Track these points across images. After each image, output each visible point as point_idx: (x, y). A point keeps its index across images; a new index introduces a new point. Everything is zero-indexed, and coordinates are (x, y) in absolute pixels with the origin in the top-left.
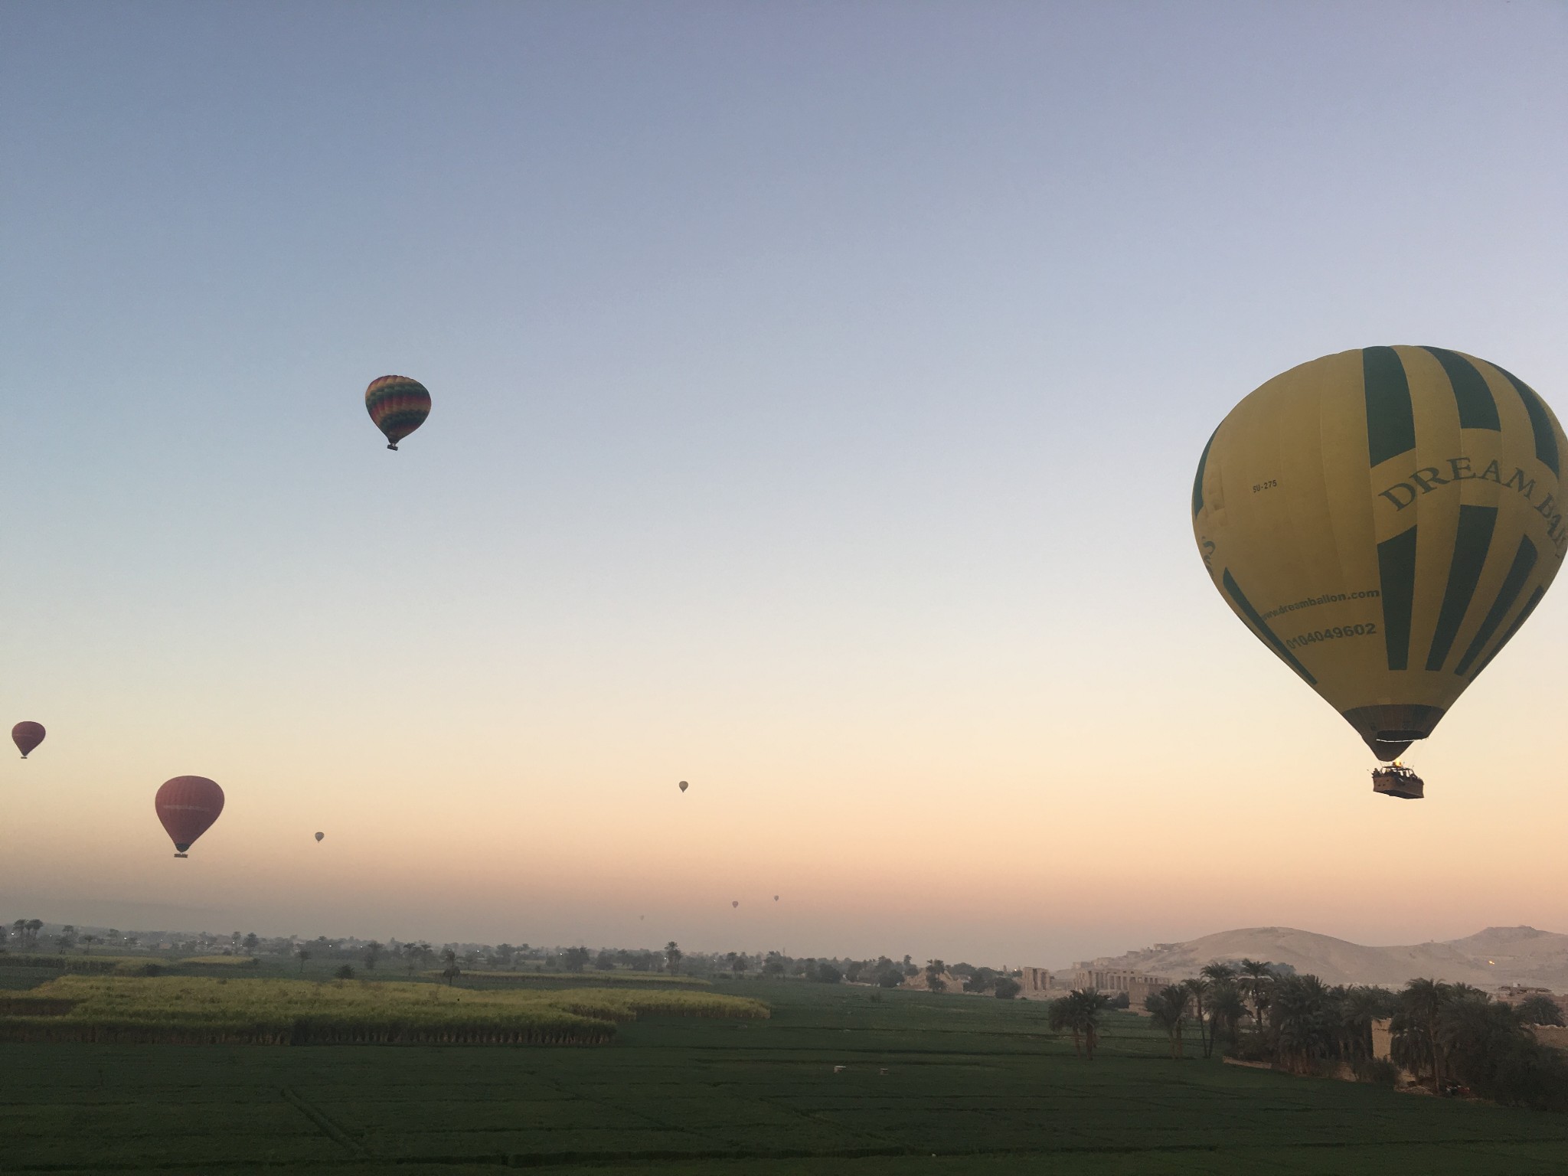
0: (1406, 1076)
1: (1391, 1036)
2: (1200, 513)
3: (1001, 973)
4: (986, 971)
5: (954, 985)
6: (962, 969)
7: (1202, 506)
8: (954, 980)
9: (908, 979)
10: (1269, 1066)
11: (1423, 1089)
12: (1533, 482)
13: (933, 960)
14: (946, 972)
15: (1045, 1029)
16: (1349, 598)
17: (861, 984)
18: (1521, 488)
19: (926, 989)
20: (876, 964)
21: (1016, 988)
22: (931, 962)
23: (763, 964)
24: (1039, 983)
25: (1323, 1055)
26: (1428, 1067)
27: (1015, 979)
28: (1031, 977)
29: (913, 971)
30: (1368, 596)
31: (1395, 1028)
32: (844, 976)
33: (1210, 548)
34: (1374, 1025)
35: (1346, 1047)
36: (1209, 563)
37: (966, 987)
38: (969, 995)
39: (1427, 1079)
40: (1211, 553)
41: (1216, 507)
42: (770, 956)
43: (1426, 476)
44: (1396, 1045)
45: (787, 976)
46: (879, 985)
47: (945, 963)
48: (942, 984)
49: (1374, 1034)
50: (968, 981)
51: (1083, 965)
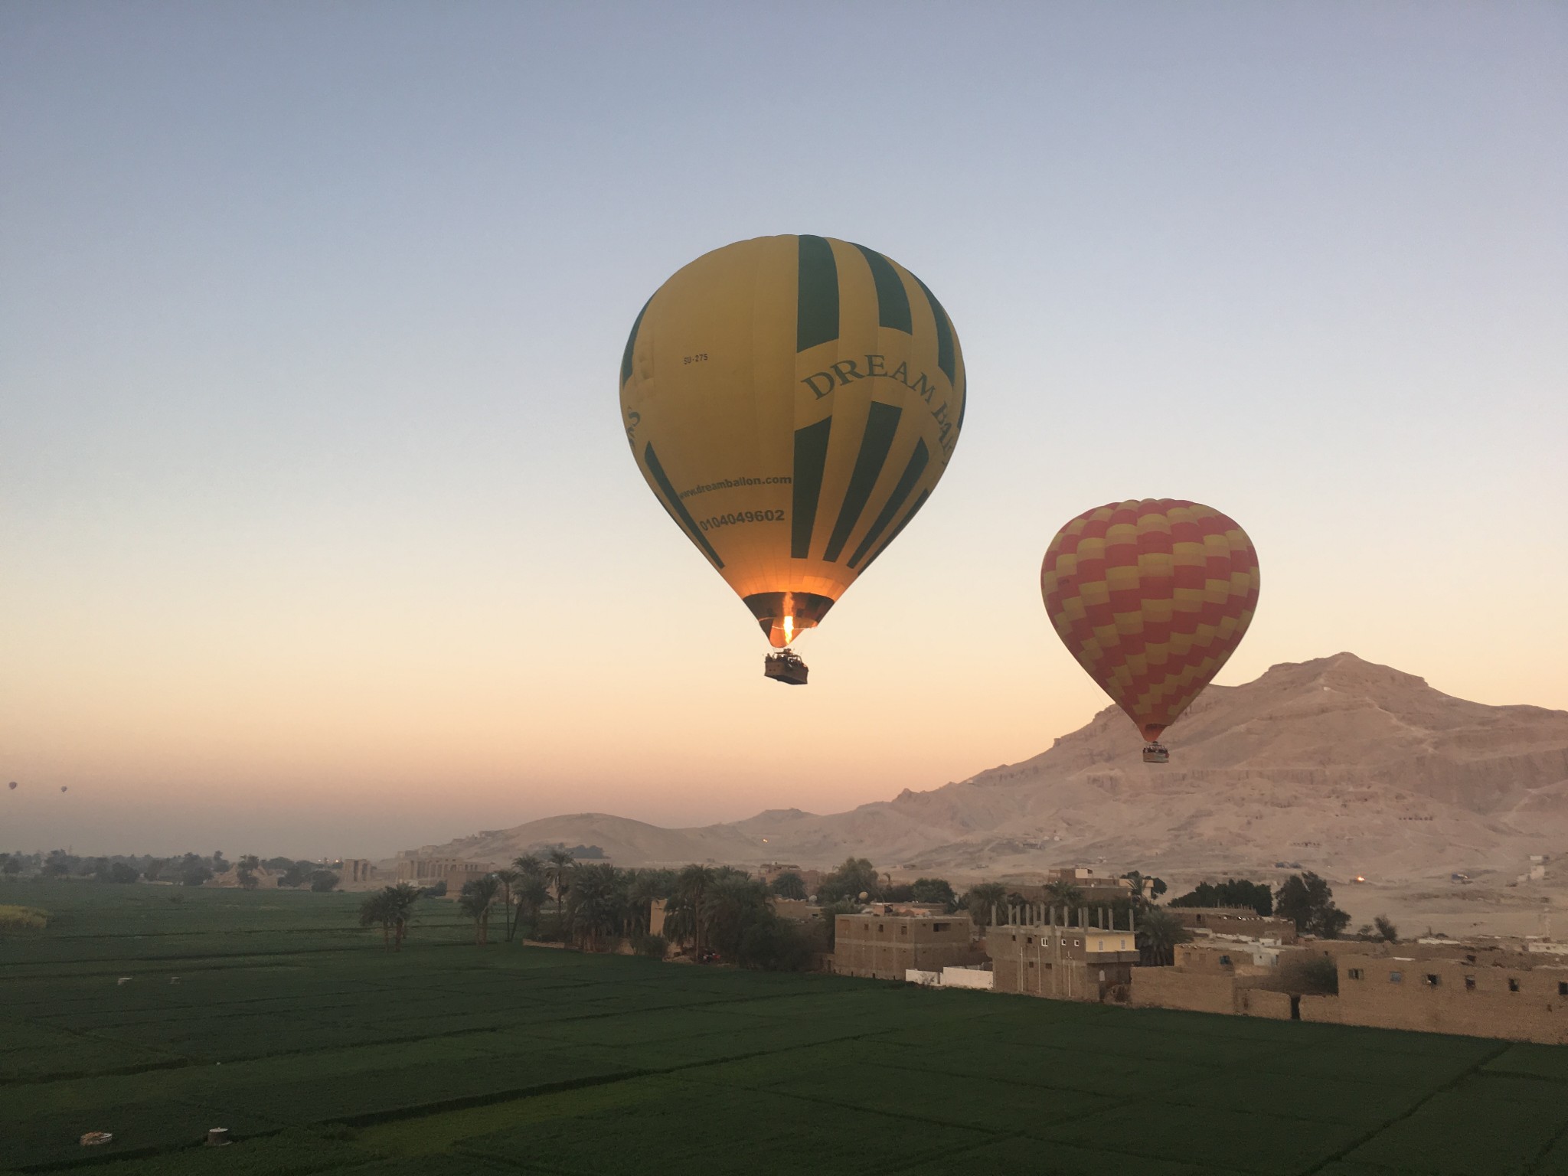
0: (674, 948)
1: (666, 914)
2: (627, 383)
3: (320, 866)
4: (305, 864)
5: (267, 880)
6: (279, 863)
7: (631, 374)
8: (269, 875)
9: (216, 875)
10: (561, 945)
11: (684, 959)
12: (933, 388)
13: (248, 855)
14: (260, 867)
15: (355, 923)
16: (764, 483)
17: (161, 883)
18: (924, 392)
19: (236, 886)
20: (181, 861)
21: (335, 881)
22: (244, 857)
23: (43, 865)
24: (359, 874)
25: (609, 933)
26: (692, 939)
27: (335, 871)
28: (352, 869)
29: (224, 867)
30: (781, 482)
31: (670, 907)
32: (142, 875)
33: (635, 420)
34: (654, 905)
35: (629, 924)
36: (632, 436)
37: (280, 882)
38: (282, 891)
39: (690, 949)
40: (635, 425)
41: (646, 377)
42: (53, 856)
43: (845, 368)
44: (668, 921)
45: (71, 877)
46: (182, 884)
47: (260, 859)
48: (255, 880)
49: (653, 912)
50: (283, 876)
51: (408, 853)
